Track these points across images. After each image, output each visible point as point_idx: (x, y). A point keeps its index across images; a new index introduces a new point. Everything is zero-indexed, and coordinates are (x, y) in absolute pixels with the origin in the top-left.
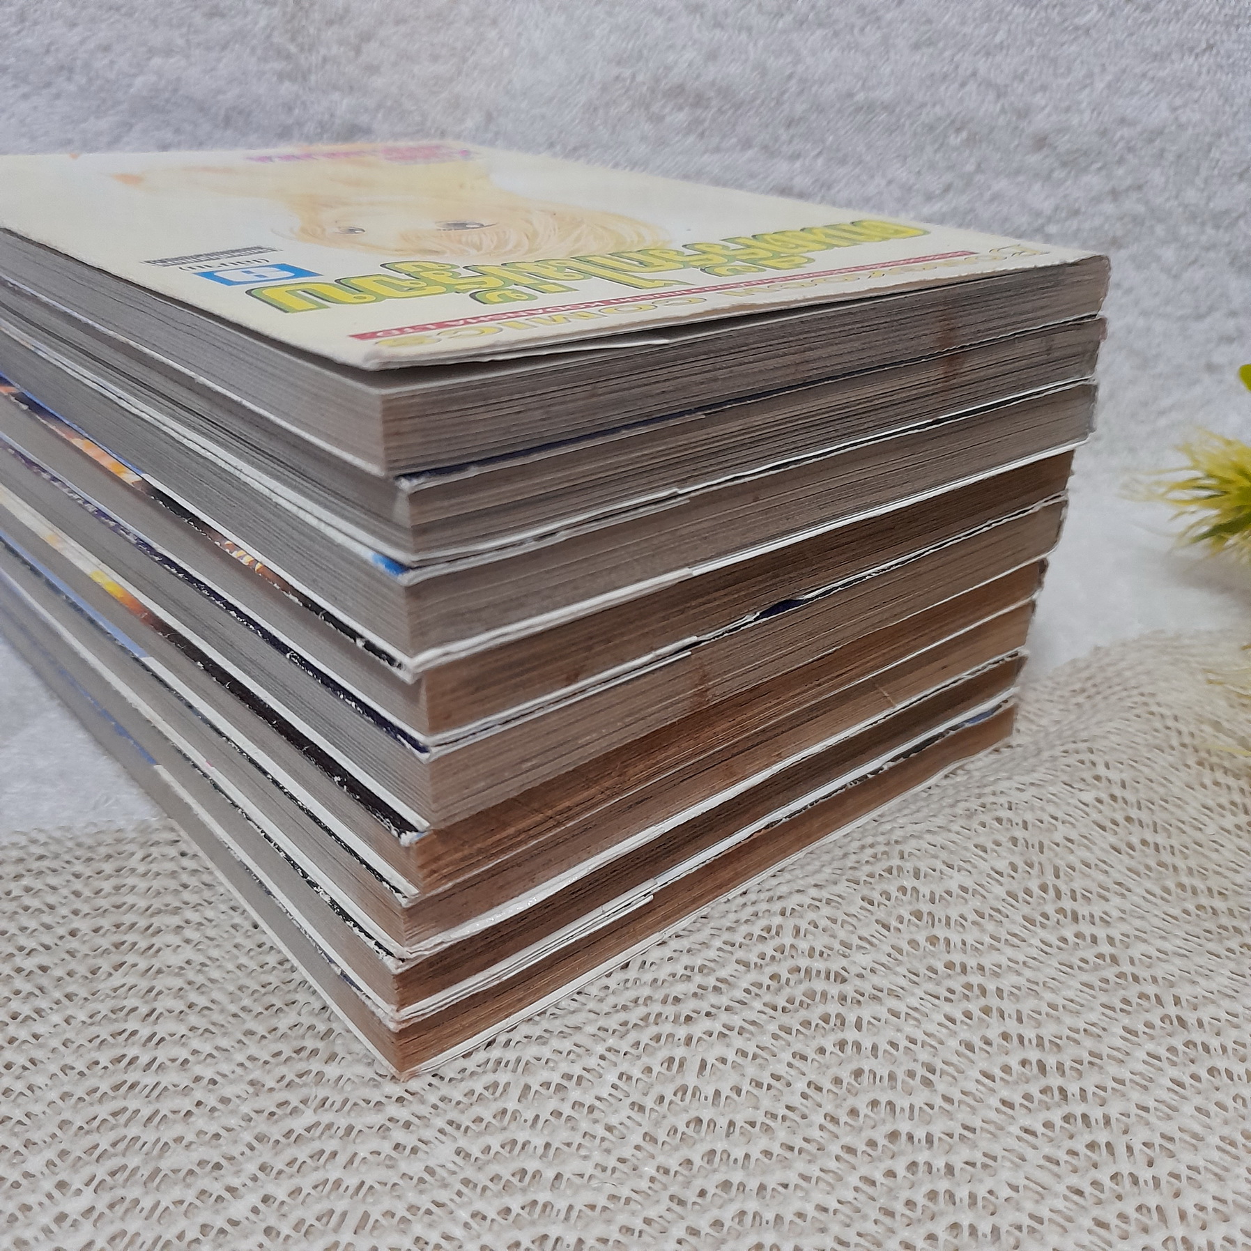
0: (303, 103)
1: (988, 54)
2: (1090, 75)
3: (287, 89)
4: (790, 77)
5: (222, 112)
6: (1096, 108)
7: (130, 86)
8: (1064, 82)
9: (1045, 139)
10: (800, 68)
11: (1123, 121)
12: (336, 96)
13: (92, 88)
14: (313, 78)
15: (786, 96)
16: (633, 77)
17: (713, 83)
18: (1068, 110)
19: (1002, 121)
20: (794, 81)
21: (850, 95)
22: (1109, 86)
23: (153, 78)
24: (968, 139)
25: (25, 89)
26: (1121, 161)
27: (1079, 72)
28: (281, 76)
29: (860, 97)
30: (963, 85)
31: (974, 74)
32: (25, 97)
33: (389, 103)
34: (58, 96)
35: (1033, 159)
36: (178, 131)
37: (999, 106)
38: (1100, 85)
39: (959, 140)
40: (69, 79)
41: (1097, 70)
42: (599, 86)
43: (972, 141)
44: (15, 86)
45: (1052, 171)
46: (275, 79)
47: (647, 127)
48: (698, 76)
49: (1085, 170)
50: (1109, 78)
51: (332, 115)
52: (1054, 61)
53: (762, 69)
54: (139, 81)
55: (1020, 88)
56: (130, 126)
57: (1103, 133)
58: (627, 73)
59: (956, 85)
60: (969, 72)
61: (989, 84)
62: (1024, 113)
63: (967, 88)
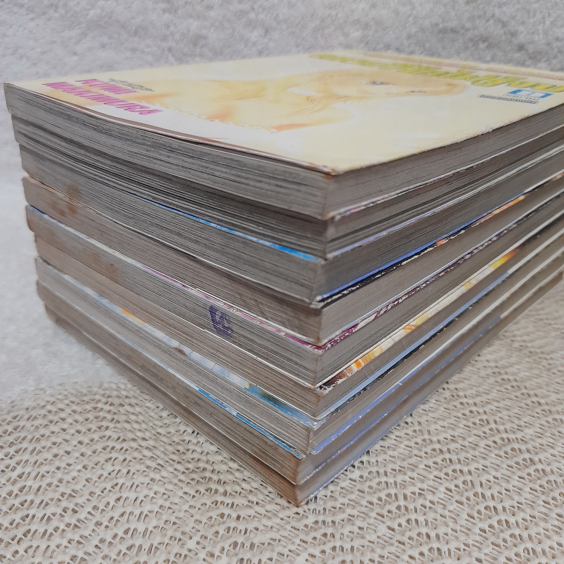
0: (175, 24)
1: (500, 7)
2: (544, 18)
3: (167, 17)
4: (410, 16)
5: (134, 28)
6: (546, 33)
7: (87, 15)
8: (532, 21)
9: (523, 46)
10: (415, 12)
11: (557, 39)
12: (191, 21)
13: (68, 16)
14: (180, 12)
15: (407, 25)
16: (337, 14)
17: (373, 19)
18: (533, 33)
19: (504, 38)
20: (411, 18)
21: (437, 25)
22: (552, 23)
23: (99, 11)
24: (488, 46)
25: (32, 16)
26: (555, 57)
27: (539, 16)
28: (164, 11)
29: (441, 26)
30: (488, 21)
31: (493, 16)
32: (33, 19)
33: (217, 24)
34: (49, 19)
35: (517, 55)
36: (110, 38)
37: (502, 31)
38: (548, 23)
39: (484, 46)
40: (56, 11)
41: (547, 15)
42: (320, 19)
43: (489, 47)
44: (27, 14)
45: (525, 61)
46: (161, 12)
47: (342, 39)
48: (367, 15)
49: (540, 61)
50: (552, 19)
51: (189, 30)
52: (528, 12)
53: (397, 12)
54: (92, 13)
55: (513, 23)
56: (86, 35)
57: (549, 44)
58: (334, 13)
59: (484, 21)
60: (491, 15)
61: (500, 20)
62: (514, 34)
63: (489, 23)
